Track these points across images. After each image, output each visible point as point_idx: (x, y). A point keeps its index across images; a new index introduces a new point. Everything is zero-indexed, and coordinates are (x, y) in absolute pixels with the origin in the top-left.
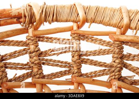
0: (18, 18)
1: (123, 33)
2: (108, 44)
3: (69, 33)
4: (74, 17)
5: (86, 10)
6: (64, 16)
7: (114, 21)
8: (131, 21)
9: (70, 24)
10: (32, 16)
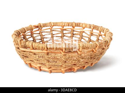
0: (37, 27)
1: (63, 28)
2: (60, 31)
3: (50, 29)
4: (50, 25)
5: (53, 23)
6: (48, 25)
7: (61, 25)
8: (65, 24)
9: (49, 27)
10: (41, 26)
